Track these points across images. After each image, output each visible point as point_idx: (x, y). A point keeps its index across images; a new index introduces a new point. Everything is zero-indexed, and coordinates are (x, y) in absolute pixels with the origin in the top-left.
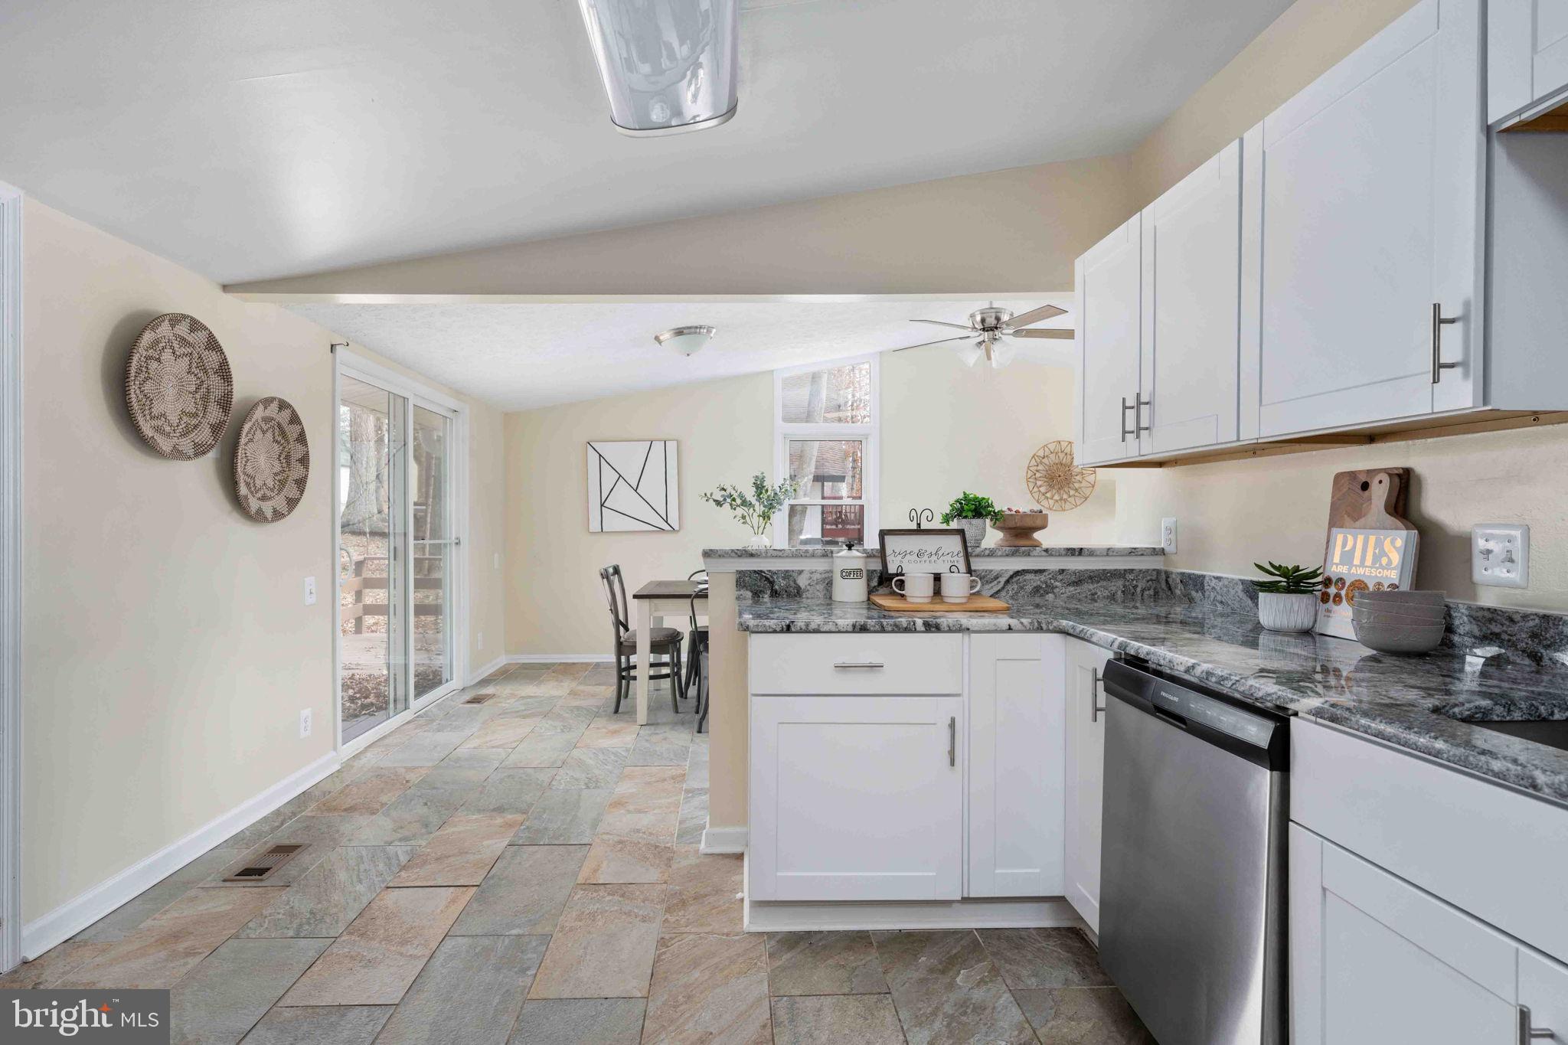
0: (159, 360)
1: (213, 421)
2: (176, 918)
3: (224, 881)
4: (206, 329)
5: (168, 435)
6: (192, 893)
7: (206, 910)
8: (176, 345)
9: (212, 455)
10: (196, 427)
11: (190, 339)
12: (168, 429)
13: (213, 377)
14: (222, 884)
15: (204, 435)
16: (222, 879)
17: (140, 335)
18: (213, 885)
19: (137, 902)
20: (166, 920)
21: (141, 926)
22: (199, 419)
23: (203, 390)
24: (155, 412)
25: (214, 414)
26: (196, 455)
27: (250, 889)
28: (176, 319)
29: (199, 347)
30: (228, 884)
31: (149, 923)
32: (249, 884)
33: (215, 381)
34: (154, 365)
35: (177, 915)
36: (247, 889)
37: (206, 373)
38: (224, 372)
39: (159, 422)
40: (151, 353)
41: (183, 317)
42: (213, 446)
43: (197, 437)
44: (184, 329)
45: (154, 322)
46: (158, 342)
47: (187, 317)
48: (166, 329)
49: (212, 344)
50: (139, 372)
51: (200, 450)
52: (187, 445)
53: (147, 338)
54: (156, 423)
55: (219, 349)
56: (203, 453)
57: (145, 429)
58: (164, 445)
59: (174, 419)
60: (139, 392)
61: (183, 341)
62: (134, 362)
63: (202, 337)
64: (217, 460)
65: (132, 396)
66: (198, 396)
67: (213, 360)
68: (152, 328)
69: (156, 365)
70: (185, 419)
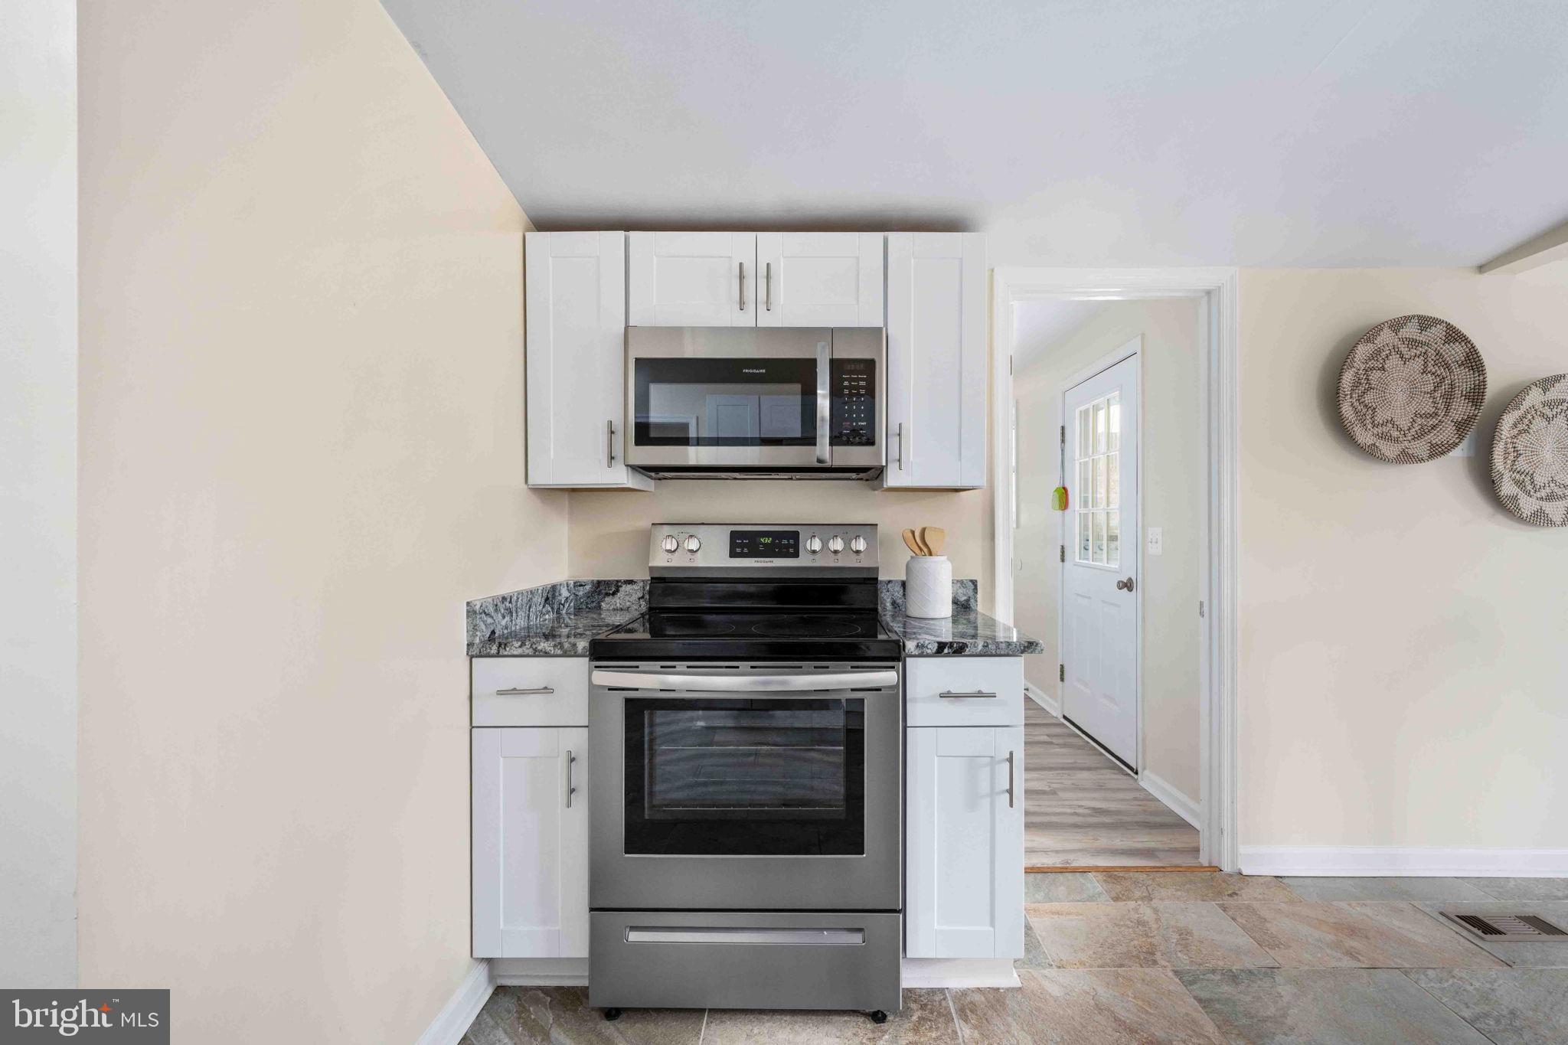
0: (1383, 369)
1: (1458, 417)
2: (1368, 916)
3: (1442, 914)
4: (1441, 322)
5: (1397, 440)
6: (1402, 905)
7: (1399, 928)
8: (1404, 349)
9: (1459, 453)
10: (1434, 427)
11: (1422, 338)
12: (1395, 434)
13: (1457, 371)
14: (1436, 915)
15: (1448, 432)
16: (1441, 910)
17: (1352, 350)
18: (1427, 910)
19: (1350, 882)
20: (1357, 912)
21: (1334, 903)
22: (1440, 418)
23: (1445, 387)
24: (1379, 419)
25: (1461, 409)
26: (1431, 456)
27: (1462, 940)
28: (1397, 325)
29: (1436, 343)
30: (1442, 919)
31: (1343, 905)
32: (1465, 933)
33: (1463, 379)
34: (1375, 376)
35: (1370, 915)
36: (1456, 936)
37: (1447, 366)
38: (1473, 361)
39: (1385, 429)
40: (1370, 364)
41: (1408, 319)
42: (1457, 444)
43: (1435, 437)
44: (1411, 331)
45: (1370, 334)
46: (1379, 351)
47: (1414, 317)
48: (1386, 337)
49: (1454, 335)
50: (1356, 384)
51: (1437, 451)
52: (1420, 447)
53: (1363, 351)
54: (1380, 430)
55: (1465, 339)
56: (1443, 453)
57: (1364, 437)
58: (1389, 450)
59: (1404, 423)
60: (1356, 404)
61: (1412, 343)
62: (1348, 378)
63: (1438, 332)
64: (1469, 459)
65: (1347, 410)
66: (1437, 394)
67: (1457, 351)
68: (1369, 341)
69: (1379, 374)
70: (1419, 421)
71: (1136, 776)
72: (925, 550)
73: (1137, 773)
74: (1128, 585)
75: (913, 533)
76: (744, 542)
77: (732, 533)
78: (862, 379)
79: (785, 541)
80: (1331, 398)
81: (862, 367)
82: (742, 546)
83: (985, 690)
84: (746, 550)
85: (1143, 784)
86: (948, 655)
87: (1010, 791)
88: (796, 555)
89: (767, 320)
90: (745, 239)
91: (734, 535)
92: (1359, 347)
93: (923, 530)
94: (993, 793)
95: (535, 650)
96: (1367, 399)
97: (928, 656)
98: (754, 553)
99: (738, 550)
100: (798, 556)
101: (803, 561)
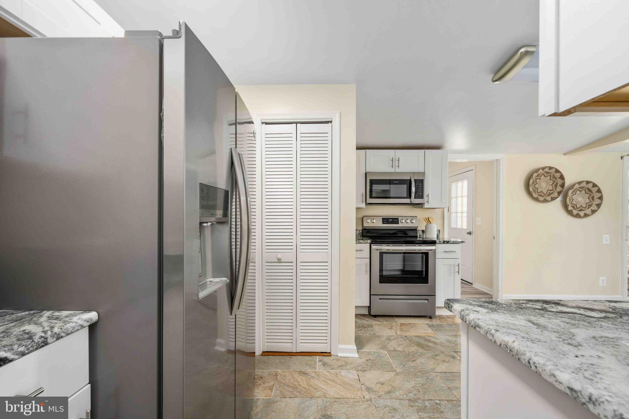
1: (558, 191)
4: (554, 168)
5: (543, 196)
8: (545, 174)
9: (559, 199)
10: (552, 193)
11: (550, 171)
12: (543, 195)
13: (558, 179)
15: (556, 194)
17: (532, 175)
22: (554, 191)
23: (555, 183)
24: (539, 191)
25: (559, 189)
26: (551, 200)
28: (543, 169)
29: (553, 173)
33: (560, 182)
34: (538, 181)
37: (556, 179)
38: (562, 177)
39: (540, 193)
40: (537, 178)
41: (546, 167)
42: (557, 197)
43: (553, 196)
44: (547, 170)
45: (537, 171)
46: (539, 175)
47: (547, 167)
48: (541, 171)
49: (557, 171)
50: (533, 183)
51: (553, 199)
52: (549, 198)
53: (535, 175)
54: (539, 194)
55: (559, 172)
56: (554, 199)
57: (535, 195)
58: (541, 199)
59: (545, 192)
60: (533, 187)
61: (547, 173)
62: (531, 181)
63: (553, 170)
64: (561, 200)
65: (531, 189)
66: (553, 185)
67: (558, 175)
68: (536, 172)
69: (539, 180)
70: (549, 191)
71: (472, 285)
72: (429, 222)
73: (472, 284)
74: (470, 233)
75: (426, 219)
76: (386, 220)
77: (382, 218)
78: (421, 184)
79: (395, 220)
80: (527, 186)
81: (420, 181)
82: (385, 221)
83: (453, 251)
84: (386, 222)
85: (474, 287)
86: (445, 244)
87: (458, 272)
88: (398, 223)
89: (398, 170)
90: (393, 151)
91: (383, 219)
92: (534, 174)
93: (428, 218)
94: (454, 273)
95: (359, 242)
96: (536, 186)
97: (441, 244)
98: (388, 223)
99: (384, 222)
100: (399, 224)
101: (400, 225)
